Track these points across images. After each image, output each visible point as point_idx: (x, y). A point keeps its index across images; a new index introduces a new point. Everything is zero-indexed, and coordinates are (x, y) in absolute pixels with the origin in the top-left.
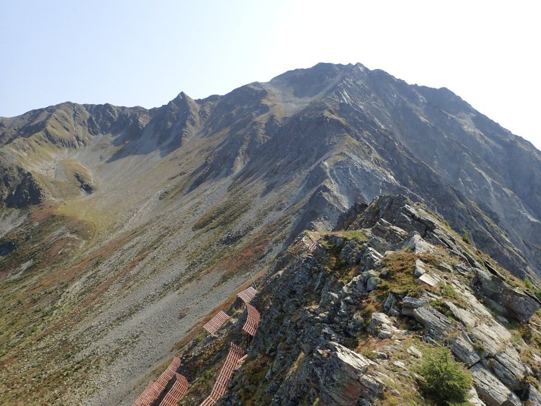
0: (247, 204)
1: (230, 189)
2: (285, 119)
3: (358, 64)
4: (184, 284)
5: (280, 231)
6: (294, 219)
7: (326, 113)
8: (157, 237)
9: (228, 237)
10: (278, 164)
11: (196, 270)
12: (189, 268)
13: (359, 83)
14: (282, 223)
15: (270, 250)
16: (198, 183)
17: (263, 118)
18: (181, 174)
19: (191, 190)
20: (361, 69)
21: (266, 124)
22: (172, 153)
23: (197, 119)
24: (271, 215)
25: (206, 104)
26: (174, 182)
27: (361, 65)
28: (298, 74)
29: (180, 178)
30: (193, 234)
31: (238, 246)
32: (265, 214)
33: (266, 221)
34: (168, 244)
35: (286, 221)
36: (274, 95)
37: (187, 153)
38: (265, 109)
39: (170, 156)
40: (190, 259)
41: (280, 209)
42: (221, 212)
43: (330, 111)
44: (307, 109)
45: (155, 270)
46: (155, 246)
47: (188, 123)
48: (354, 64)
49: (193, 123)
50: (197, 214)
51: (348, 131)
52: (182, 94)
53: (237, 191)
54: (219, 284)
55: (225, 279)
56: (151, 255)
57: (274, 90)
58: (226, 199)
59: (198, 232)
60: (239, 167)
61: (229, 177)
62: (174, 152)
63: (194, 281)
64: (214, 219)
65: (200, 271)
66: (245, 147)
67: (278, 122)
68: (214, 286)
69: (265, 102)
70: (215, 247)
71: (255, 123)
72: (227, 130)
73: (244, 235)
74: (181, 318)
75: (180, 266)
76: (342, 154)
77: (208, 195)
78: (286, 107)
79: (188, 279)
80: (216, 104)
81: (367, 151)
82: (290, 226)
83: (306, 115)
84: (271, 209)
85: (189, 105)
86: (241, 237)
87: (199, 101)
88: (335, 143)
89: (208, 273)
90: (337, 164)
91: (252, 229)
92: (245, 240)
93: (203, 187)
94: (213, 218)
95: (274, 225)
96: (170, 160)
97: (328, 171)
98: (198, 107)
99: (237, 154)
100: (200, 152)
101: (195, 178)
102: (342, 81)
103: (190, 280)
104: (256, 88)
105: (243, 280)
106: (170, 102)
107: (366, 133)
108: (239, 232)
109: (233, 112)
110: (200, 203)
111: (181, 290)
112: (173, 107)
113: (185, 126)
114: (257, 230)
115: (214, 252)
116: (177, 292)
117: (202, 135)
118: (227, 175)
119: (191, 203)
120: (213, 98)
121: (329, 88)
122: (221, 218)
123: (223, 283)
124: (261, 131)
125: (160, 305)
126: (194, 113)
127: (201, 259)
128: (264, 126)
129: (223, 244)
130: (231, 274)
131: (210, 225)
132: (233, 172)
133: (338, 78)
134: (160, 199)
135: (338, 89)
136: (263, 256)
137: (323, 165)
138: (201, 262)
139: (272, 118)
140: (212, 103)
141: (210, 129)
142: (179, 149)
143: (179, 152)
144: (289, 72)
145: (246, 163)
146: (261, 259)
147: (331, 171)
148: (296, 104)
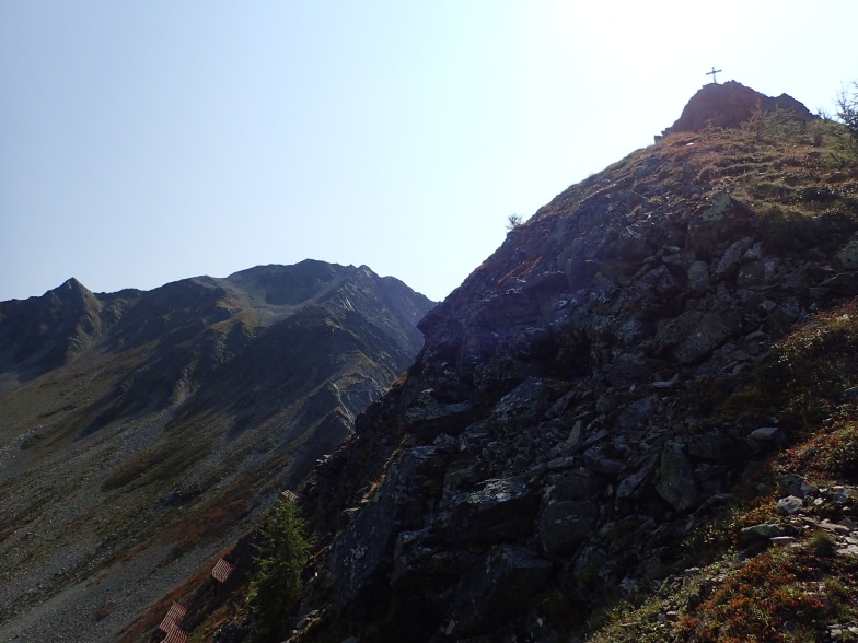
0: (205, 447)
1: (168, 427)
2: (258, 329)
3: (363, 267)
4: (95, 570)
5: (272, 476)
6: (292, 460)
7: (329, 322)
8: (29, 504)
9: (175, 495)
10: (256, 389)
11: (118, 548)
12: (103, 546)
13: (366, 291)
14: (273, 467)
15: (257, 505)
16: (103, 421)
17: (223, 326)
18: (65, 409)
19: (89, 431)
20: (368, 273)
21: (228, 335)
22: (48, 374)
23: (98, 323)
24: (249, 459)
25: (115, 301)
26: (50, 421)
27: (368, 269)
28: (275, 271)
29: (65, 414)
30: (103, 498)
31: (196, 507)
32: (239, 458)
33: (241, 468)
34: (55, 513)
35: (279, 463)
36: (236, 297)
37: (76, 376)
38: (225, 314)
39: (42, 379)
40: (102, 533)
41: (265, 451)
42: (157, 459)
43: (333, 320)
44: (294, 318)
45: (31, 556)
46: (28, 518)
47: (79, 329)
48: (357, 266)
49: (89, 329)
50: (109, 466)
51: (362, 348)
52: (73, 281)
53: (184, 429)
54: (167, 562)
55: (177, 554)
56: (20, 532)
57: (237, 291)
58: (163, 442)
59: (113, 492)
60: (182, 396)
61: (164, 412)
62: (51, 373)
63: (117, 565)
64: (143, 471)
65: (127, 548)
66: (192, 366)
67: (249, 333)
68: (159, 566)
69: (222, 304)
70: (151, 512)
71: (211, 332)
72: (156, 343)
73: (205, 490)
74: (98, 620)
75: (83, 545)
76: (355, 375)
77: (127, 438)
78: (260, 314)
79: (103, 561)
80: (133, 303)
81: (387, 375)
82: (286, 469)
83: (298, 323)
84: (249, 452)
85: (85, 300)
86: (199, 493)
87: (102, 296)
88: (343, 362)
89: (143, 548)
90: (351, 386)
91: (219, 481)
92: (207, 498)
93: (115, 426)
94: (140, 470)
95: (259, 471)
96: (42, 386)
97: (339, 395)
98: (100, 304)
99: (180, 376)
100: (101, 375)
101: (96, 414)
102: (343, 286)
103: (108, 563)
104: (205, 285)
105: (213, 550)
106: (49, 292)
107: (384, 355)
108: (196, 486)
109: (166, 317)
110: (112, 449)
111: (93, 579)
112: (53, 300)
113: (75, 333)
114: (228, 482)
115: (149, 518)
116: (86, 583)
117: (104, 350)
118: (160, 407)
119: (93, 451)
120: (129, 293)
121: (321, 294)
122: (157, 468)
123: (174, 559)
124: (220, 345)
125: (53, 606)
126: (91, 313)
127: (126, 531)
128: (225, 337)
129: (166, 505)
130: (190, 546)
131: (137, 482)
132: (171, 403)
133: (335, 282)
134: (24, 447)
135: (338, 296)
136: (246, 514)
137: (332, 387)
138: (127, 536)
139: (238, 327)
140: (125, 301)
141: (121, 341)
142: (60, 369)
143: (61, 373)
144: (258, 268)
145: (196, 390)
146: (241, 518)
147: (343, 396)
148: (275, 311)
